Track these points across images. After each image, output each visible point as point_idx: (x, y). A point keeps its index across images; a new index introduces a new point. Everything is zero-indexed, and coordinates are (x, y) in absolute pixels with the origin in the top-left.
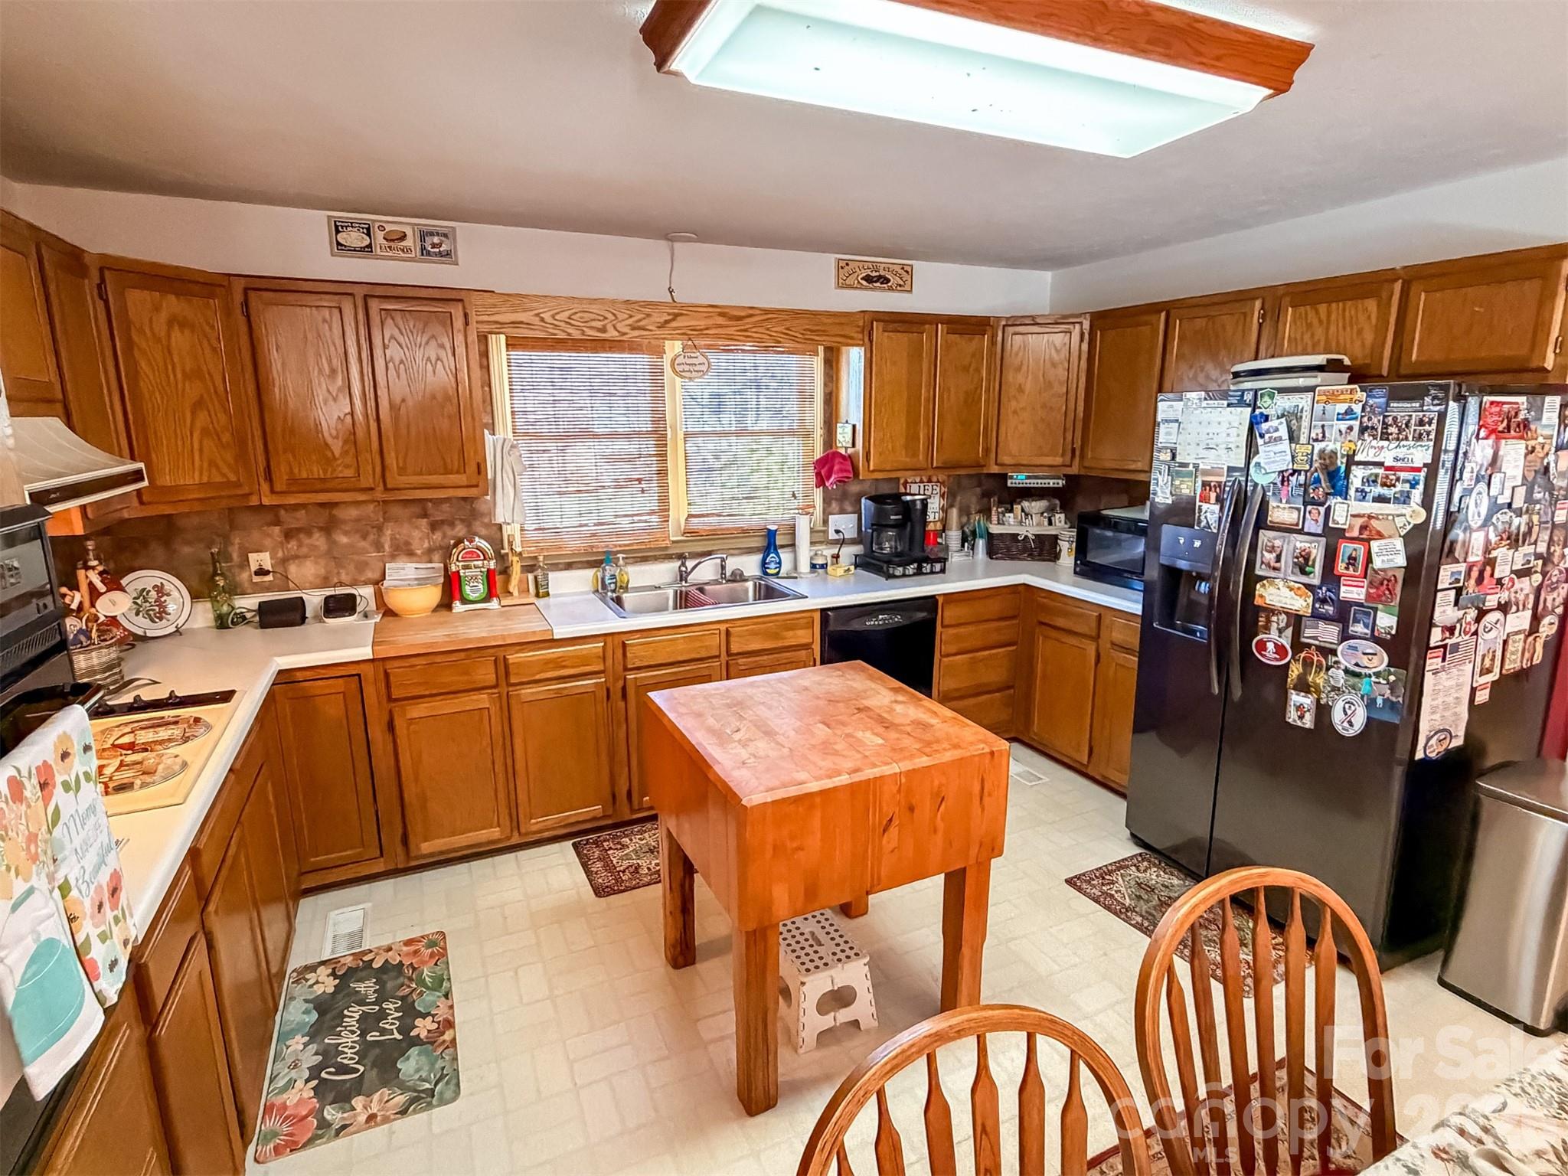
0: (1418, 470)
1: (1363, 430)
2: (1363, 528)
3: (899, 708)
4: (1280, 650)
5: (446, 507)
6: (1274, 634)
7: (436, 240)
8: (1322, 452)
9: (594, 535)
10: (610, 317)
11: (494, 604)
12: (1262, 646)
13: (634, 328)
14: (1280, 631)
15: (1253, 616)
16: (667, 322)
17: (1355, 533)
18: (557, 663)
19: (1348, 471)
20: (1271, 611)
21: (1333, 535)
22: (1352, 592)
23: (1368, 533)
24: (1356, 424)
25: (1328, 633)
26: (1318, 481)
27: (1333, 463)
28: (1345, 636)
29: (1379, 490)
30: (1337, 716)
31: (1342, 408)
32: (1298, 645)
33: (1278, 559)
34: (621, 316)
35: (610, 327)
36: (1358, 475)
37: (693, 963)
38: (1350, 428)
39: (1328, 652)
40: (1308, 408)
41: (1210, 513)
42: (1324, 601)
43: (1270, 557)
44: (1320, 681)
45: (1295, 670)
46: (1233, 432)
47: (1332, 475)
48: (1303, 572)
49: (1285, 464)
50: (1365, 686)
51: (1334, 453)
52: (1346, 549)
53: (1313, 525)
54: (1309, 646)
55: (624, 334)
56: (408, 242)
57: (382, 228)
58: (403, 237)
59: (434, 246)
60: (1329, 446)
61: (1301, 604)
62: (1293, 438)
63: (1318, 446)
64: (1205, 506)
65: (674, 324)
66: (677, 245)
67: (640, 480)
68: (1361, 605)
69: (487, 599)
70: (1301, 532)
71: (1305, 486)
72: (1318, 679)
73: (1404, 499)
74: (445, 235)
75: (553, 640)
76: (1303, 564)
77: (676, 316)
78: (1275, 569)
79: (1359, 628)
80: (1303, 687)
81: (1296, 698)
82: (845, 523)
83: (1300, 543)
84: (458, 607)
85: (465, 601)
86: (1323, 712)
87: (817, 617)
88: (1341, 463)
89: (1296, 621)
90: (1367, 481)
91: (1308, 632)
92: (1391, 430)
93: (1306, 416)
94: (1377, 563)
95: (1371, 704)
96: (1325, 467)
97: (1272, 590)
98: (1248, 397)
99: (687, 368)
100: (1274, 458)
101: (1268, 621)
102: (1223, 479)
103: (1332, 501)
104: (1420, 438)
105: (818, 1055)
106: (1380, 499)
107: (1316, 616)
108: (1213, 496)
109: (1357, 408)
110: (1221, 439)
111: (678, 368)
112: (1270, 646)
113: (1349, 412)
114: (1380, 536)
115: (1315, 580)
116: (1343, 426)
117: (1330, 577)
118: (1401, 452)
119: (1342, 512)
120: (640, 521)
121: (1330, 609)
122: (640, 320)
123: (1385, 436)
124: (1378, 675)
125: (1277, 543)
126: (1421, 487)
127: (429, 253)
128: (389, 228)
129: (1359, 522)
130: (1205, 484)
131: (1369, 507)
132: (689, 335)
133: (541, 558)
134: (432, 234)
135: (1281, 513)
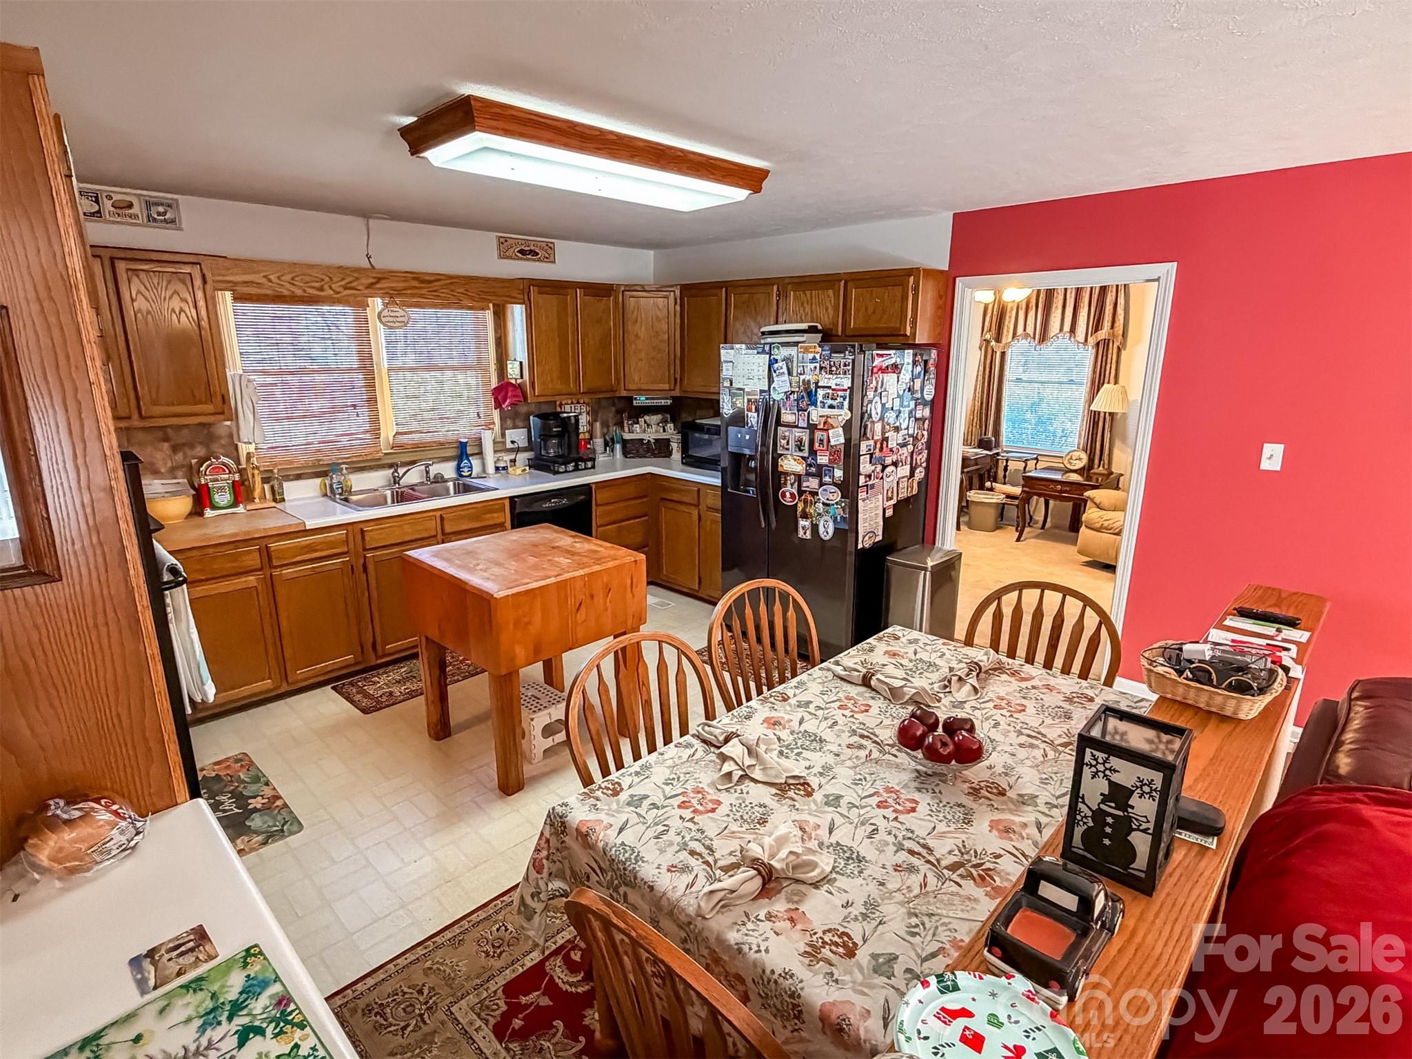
0: (845, 390)
1: (821, 368)
2: (825, 423)
3: (578, 545)
4: (792, 495)
5: (185, 432)
6: (789, 487)
7: (161, 209)
8: (804, 380)
9: (319, 451)
10: (327, 279)
11: (240, 509)
12: (784, 495)
13: (346, 288)
14: (792, 485)
15: (779, 477)
16: (373, 284)
17: (821, 426)
18: (310, 548)
19: (816, 392)
20: (786, 474)
21: (812, 428)
22: (823, 459)
23: (827, 427)
24: (818, 365)
25: (813, 483)
26: (803, 397)
27: (809, 387)
28: (821, 484)
29: (830, 402)
30: (821, 530)
31: (811, 356)
32: (801, 492)
33: (788, 444)
34: (335, 279)
35: (326, 287)
36: (821, 392)
37: (450, 735)
38: (815, 367)
39: (814, 494)
40: (795, 356)
41: (753, 418)
42: (810, 465)
43: (784, 442)
44: (812, 511)
45: (800, 506)
46: (761, 369)
47: (809, 394)
48: (801, 450)
49: (788, 388)
50: (831, 510)
51: (809, 381)
52: (818, 435)
53: (803, 424)
54: (806, 491)
55: (338, 293)
56: (136, 210)
57: (108, 197)
58: (130, 206)
59: (159, 214)
60: (806, 377)
61: (800, 468)
62: (790, 373)
63: (802, 377)
64: (750, 414)
65: (378, 286)
66: (371, 222)
67: (354, 406)
68: (827, 466)
69: (235, 503)
70: (797, 427)
71: (797, 400)
72: (811, 510)
73: (841, 406)
74: (170, 206)
75: (306, 531)
76: (800, 447)
77: (379, 280)
78: (787, 449)
79: (827, 479)
80: (805, 516)
81: (803, 523)
82: (517, 436)
83: (797, 433)
84: (209, 513)
85: (214, 508)
86: (815, 528)
87: (507, 503)
88: (813, 387)
89: (799, 478)
90: (826, 396)
91: (805, 484)
92: (834, 369)
93: (795, 359)
94: (832, 443)
95: (835, 521)
96: (806, 389)
97: (786, 461)
98: (767, 348)
99: (391, 319)
100: (782, 385)
101: (786, 480)
102: (758, 397)
103: (811, 408)
104: (845, 373)
105: (544, 762)
106: (831, 407)
107: (808, 474)
108: (753, 407)
109: (818, 356)
110: (755, 373)
111: (384, 320)
112: (788, 494)
113: (814, 358)
114: (833, 427)
115: (806, 455)
116: (812, 366)
117: (813, 452)
118: (838, 381)
119: (816, 414)
120: (357, 439)
121: (813, 470)
122: (350, 283)
123: (831, 372)
124: (837, 503)
125: (787, 434)
126: (847, 400)
127: (155, 220)
128: (119, 197)
129: (823, 420)
130: (749, 401)
131: (827, 411)
132: (392, 296)
133: (276, 471)
134: (157, 204)
135: (787, 417)
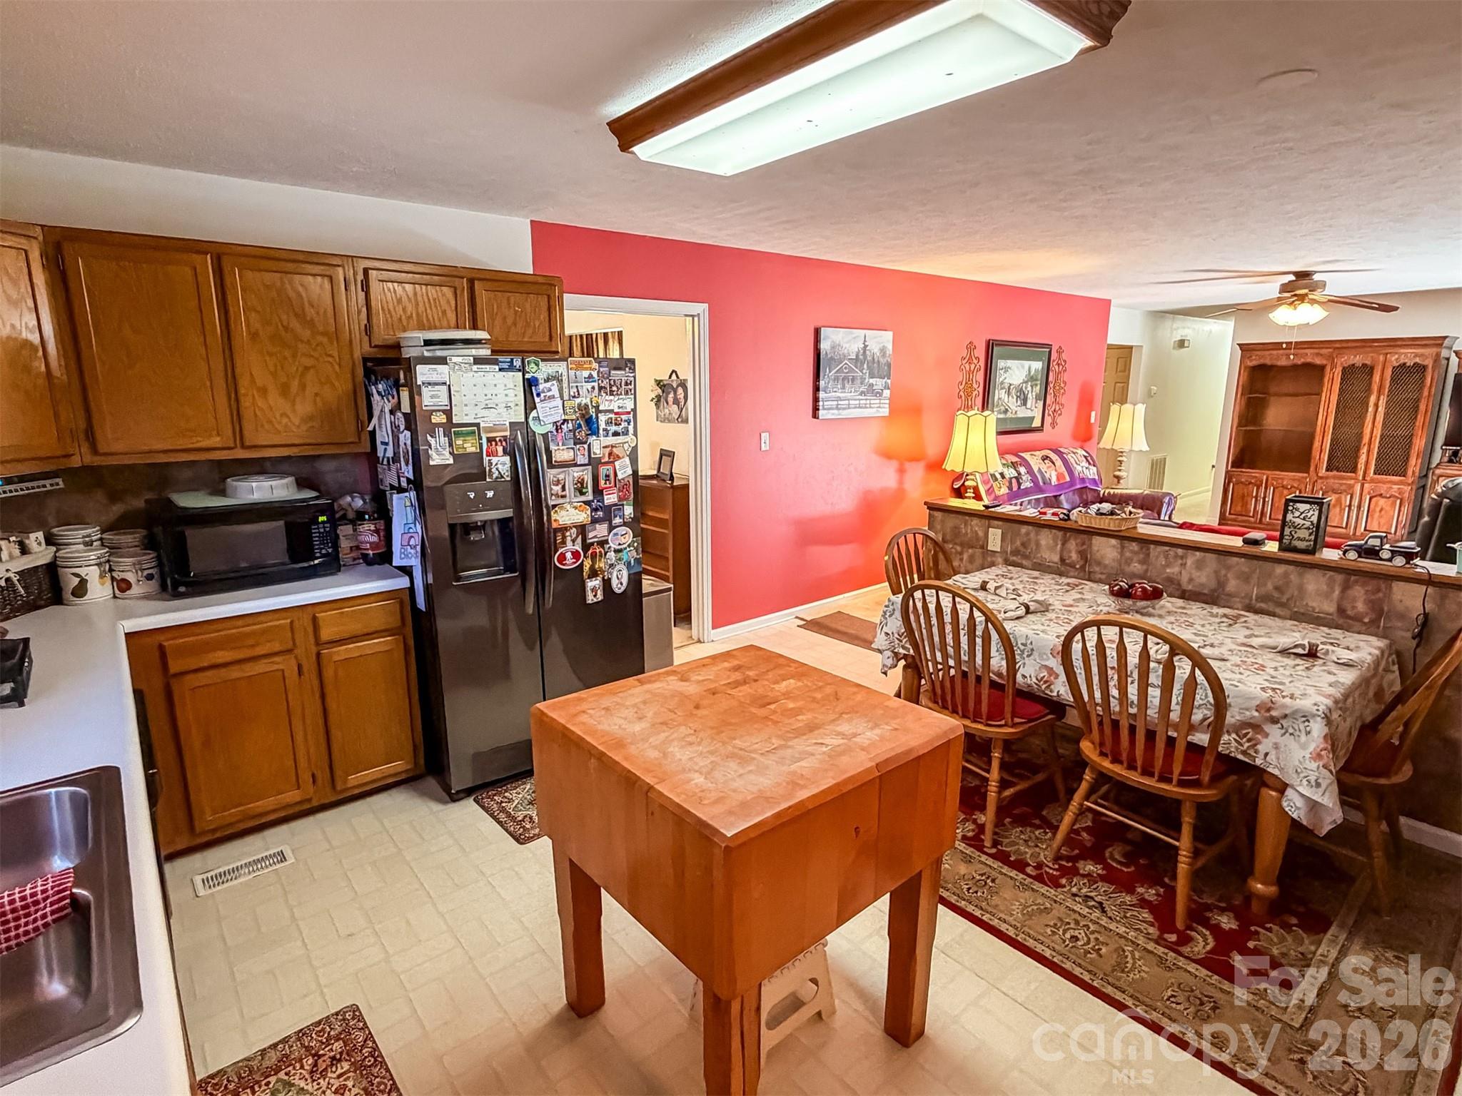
0: (629, 413)
1: (600, 388)
2: (610, 454)
4: (576, 555)
6: (569, 545)
8: (579, 405)
12: (562, 558)
14: (573, 541)
15: (546, 539)
17: (606, 459)
19: (597, 418)
20: (564, 529)
21: (594, 463)
22: (610, 499)
23: (613, 458)
24: (596, 384)
25: (601, 530)
26: (580, 426)
27: (588, 413)
28: (611, 528)
29: (613, 428)
30: (614, 582)
31: (586, 374)
32: (586, 547)
33: (563, 489)
36: (603, 419)
38: (593, 388)
39: (603, 543)
40: (565, 373)
41: (501, 464)
42: (596, 510)
43: (557, 489)
44: (602, 565)
45: (587, 565)
46: (511, 393)
47: (589, 421)
48: (582, 494)
49: (559, 417)
50: (624, 556)
51: (586, 405)
52: (603, 470)
53: (582, 460)
54: (592, 544)
60: (584, 400)
61: (583, 517)
62: (562, 397)
63: (578, 401)
64: (494, 460)
68: (616, 505)
70: (576, 465)
71: (573, 431)
72: (601, 564)
73: (626, 433)
76: (581, 491)
78: (563, 497)
79: (617, 521)
80: (594, 573)
81: (591, 584)
83: (576, 473)
86: (607, 583)
88: (592, 412)
89: (582, 529)
90: (609, 422)
91: (591, 535)
92: (614, 388)
93: (565, 378)
94: (620, 476)
95: (628, 565)
96: (583, 416)
97: (563, 513)
98: (518, 363)
100: (549, 413)
101: (564, 537)
102: (508, 433)
103: (592, 439)
104: (627, 393)
106: (616, 434)
107: (595, 521)
108: (500, 449)
109: (595, 374)
110: (501, 399)
112: (569, 555)
113: (591, 376)
114: (619, 458)
115: (590, 498)
116: (589, 386)
117: (598, 492)
118: (620, 403)
119: (598, 445)
121: (600, 514)
123: (612, 393)
124: (629, 546)
125: (561, 477)
126: (632, 423)
129: (608, 450)
130: (490, 440)
131: (611, 440)
135: (561, 454)
